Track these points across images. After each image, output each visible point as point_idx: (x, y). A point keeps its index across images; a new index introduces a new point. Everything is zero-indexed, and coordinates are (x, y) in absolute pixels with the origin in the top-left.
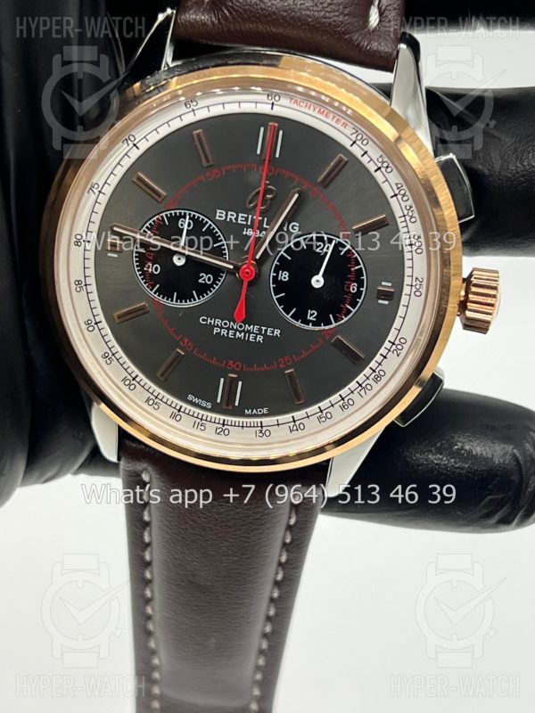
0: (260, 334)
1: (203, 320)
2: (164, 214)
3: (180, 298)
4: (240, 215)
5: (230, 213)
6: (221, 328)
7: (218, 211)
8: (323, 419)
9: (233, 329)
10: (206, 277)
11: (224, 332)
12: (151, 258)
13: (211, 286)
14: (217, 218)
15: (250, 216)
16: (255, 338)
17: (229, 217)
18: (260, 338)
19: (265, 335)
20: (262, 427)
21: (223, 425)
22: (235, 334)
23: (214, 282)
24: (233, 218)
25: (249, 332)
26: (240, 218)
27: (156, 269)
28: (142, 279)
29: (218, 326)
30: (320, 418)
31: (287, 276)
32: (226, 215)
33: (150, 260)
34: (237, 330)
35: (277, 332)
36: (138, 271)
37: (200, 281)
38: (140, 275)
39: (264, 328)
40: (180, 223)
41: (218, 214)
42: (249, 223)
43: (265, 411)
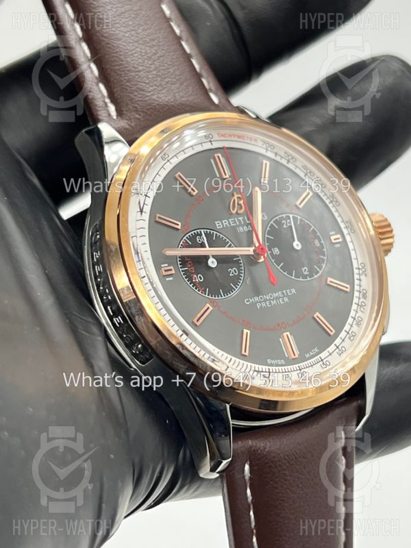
0: (284, 296)
1: (247, 301)
2: (185, 238)
3: (226, 292)
4: (230, 220)
5: (223, 221)
6: (261, 302)
7: (216, 223)
8: (352, 338)
9: (267, 300)
10: (232, 271)
11: (264, 305)
12: (194, 271)
13: (239, 275)
14: (218, 227)
15: (236, 219)
16: (283, 300)
17: (224, 224)
18: (286, 299)
19: (287, 296)
20: (322, 360)
21: (300, 370)
22: (270, 303)
23: (239, 273)
24: (227, 224)
25: (277, 298)
26: (231, 223)
27: (201, 279)
28: (196, 289)
29: (258, 302)
30: (349, 338)
31: (277, 250)
32: (222, 224)
33: (193, 273)
34: (270, 300)
35: (293, 291)
36: (190, 284)
37: (231, 275)
38: (193, 286)
39: (284, 291)
40: (198, 240)
41: (217, 225)
42: (238, 223)
43: (316, 350)
